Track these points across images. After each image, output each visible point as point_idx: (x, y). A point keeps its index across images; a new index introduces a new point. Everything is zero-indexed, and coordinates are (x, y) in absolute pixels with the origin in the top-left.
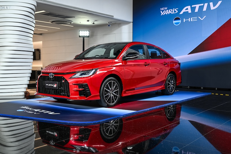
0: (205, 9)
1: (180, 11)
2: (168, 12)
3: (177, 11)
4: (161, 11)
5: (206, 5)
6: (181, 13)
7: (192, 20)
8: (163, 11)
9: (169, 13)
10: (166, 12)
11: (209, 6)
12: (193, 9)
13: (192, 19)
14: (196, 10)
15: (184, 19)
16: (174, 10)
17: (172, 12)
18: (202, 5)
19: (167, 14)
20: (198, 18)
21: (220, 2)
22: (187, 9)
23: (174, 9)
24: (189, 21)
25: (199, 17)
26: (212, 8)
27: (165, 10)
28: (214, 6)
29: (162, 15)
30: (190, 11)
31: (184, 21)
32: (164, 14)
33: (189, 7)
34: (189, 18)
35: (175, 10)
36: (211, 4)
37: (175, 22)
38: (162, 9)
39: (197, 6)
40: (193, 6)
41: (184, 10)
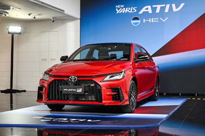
0: (167, 10)
1: (139, 10)
2: (125, 10)
3: (136, 11)
4: (117, 9)
5: (168, 6)
6: (141, 12)
7: (153, 21)
8: (119, 9)
9: (126, 12)
10: (123, 10)
11: (171, 8)
12: (154, 9)
13: (153, 19)
14: (158, 11)
15: (144, 19)
16: (132, 9)
17: (130, 10)
18: (164, 5)
19: (124, 12)
20: (159, 20)
21: (182, 5)
22: (147, 9)
23: (132, 7)
24: (150, 22)
25: (161, 18)
26: (175, 10)
27: (121, 8)
28: (177, 8)
29: (117, 13)
30: (150, 11)
31: (144, 22)
32: (120, 13)
33: (149, 7)
34: (150, 19)
35: (134, 9)
36: (174, 5)
37: (133, 22)
38: (118, 6)
39: (159, 7)
40: (154, 6)
41: (143, 10)
